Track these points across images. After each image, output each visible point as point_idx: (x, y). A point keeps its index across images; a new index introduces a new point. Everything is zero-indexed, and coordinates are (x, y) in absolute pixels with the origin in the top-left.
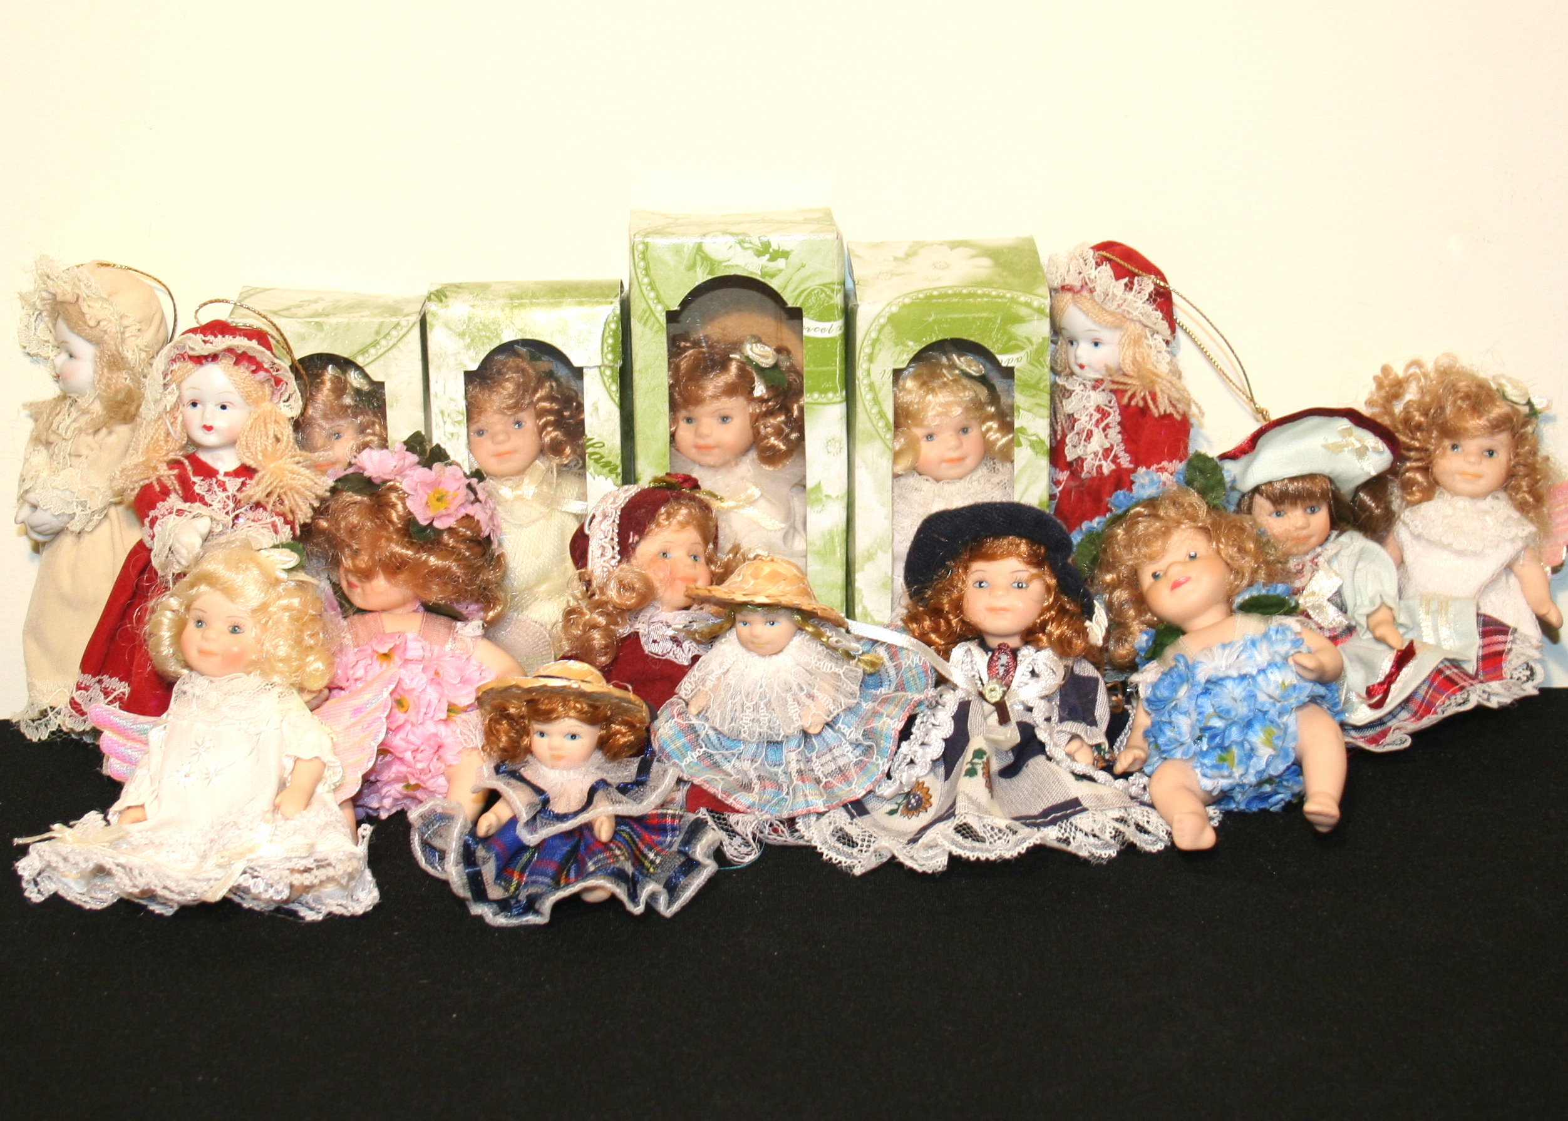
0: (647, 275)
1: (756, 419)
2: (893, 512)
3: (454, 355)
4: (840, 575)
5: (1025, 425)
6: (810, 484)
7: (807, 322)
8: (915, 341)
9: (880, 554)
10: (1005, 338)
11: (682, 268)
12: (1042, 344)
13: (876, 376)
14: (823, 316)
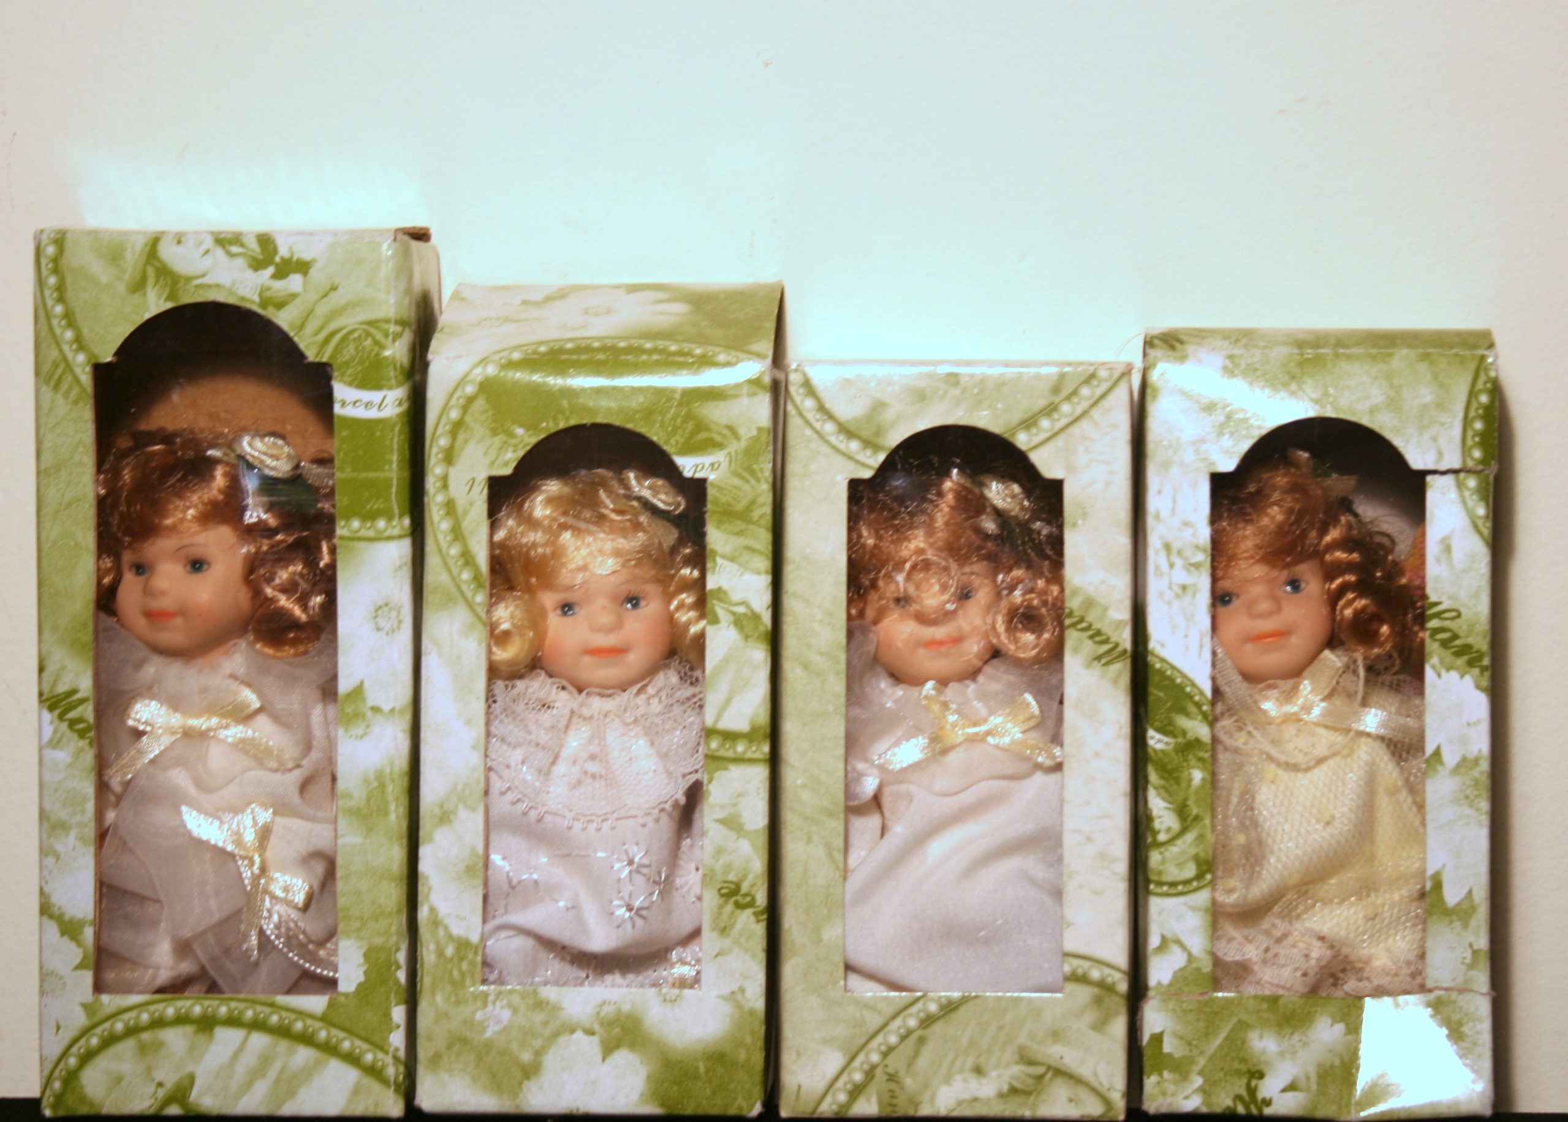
0: (61, 299)
1: (252, 566)
2: (488, 734)
3: (1194, 443)
4: (397, 855)
5: (725, 586)
6: (344, 686)
7: (341, 391)
8: (528, 428)
9: (463, 813)
10: (690, 426)
11: (121, 288)
12: (756, 439)
13: (458, 490)
14: (369, 379)
